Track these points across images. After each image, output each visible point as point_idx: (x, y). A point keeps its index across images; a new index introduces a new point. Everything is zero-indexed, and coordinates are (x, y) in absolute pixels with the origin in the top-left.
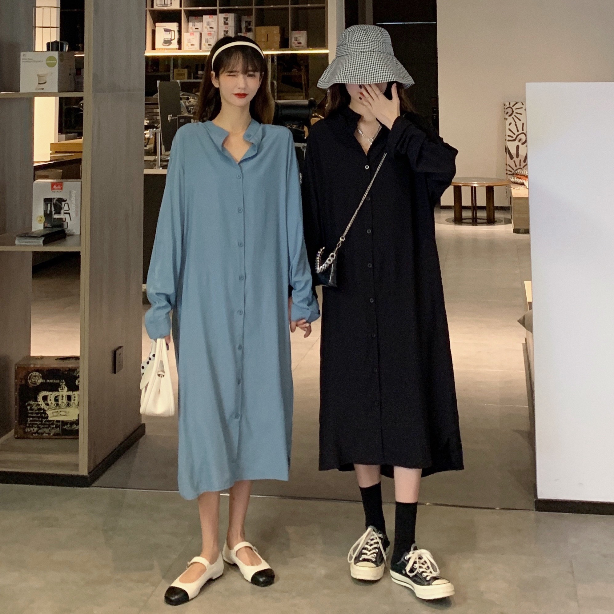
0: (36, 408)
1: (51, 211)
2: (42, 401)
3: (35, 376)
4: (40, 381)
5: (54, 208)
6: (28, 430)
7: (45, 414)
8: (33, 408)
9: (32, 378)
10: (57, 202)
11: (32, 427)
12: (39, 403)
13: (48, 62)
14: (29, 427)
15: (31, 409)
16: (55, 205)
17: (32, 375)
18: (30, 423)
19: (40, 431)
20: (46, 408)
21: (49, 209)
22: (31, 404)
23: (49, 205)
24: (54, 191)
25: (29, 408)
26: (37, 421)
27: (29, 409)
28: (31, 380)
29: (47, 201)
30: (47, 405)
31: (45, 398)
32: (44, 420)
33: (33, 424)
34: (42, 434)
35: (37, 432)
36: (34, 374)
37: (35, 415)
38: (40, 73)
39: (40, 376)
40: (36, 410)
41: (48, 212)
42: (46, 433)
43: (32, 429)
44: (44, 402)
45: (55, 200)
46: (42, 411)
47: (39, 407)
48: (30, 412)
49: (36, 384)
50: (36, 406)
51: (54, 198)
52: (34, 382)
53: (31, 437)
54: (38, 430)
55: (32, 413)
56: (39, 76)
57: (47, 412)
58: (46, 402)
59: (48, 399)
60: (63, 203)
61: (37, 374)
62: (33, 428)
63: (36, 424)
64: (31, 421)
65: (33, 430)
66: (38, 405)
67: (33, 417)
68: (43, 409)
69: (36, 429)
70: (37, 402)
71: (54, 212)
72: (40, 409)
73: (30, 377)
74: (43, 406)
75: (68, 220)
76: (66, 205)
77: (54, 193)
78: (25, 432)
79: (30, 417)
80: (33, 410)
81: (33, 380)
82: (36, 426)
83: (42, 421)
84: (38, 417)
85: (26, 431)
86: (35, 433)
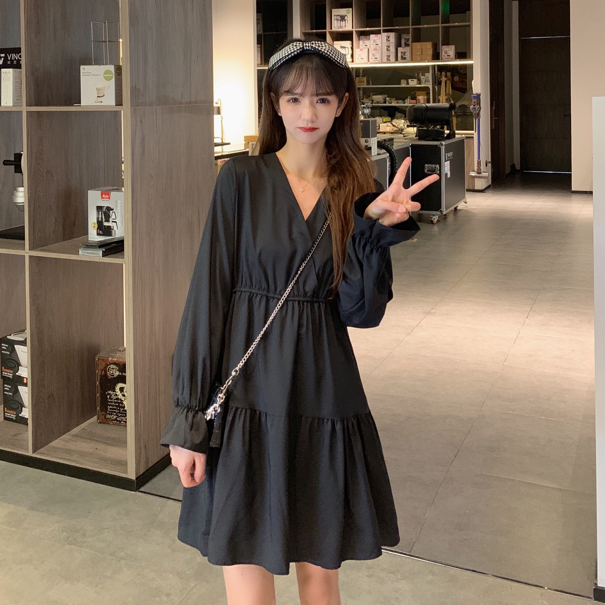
0: (115, 398)
1: (102, 218)
2: (120, 392)
3: (113, 369)
4: (117, 373)
5: (104, 216)
6: (108, 416)
7: (122, 404)
8: (112, 397)
9: (111, 370)
10: (106, 210)
11: (112, 414)
12: (117, 393)
13: (105, 75)
14: (109, 414)
15: (110, 398)
16: (105, 213)
17: (110, 367)
18: (109, 410)
19: (118, 419)
20: (123, 398)
21: (100, 216)
22: (111, 394)
23: (100, 212)
24: (104, 199)
25: (108, 396)
26: (115, 409)
27: (108, 398)
28: (110, 372)
29: (99, 208)
30: (124, 395)
31: (122, 389)
32: (122, 409)
33: (112, 412)
34: (120, 422)
35: (116, 420)
36: (112, 366)
37: (114, 404)
38: (98, 87)
39: (117, 369)
40: (114, 400)
41: (100, 220)
42: (124, 422)
43: (111, 416)
44: (121, 393)
45: (105, 208)
46: (120, 401)
47: (117, 397)
48: (109, 400)
49: (114, 376)
50: (114, 396)
51: (104, 207)
52: (112, 374)
53: (111, 423)
54: (117, 418)
55: (111, 402)
56: (98, 90)
57: (124, 403)
58: (123, 393)
59: (125, 391)
60: (111, 212)
61: (115, 367)
62: (113, 416)
63: (115, 412)
64: (110, 409)
65: (113, 417)
66: (116, 395)
67: (112, 406)
68: (121, 399)
69: (115, 417)
70: (115, 392)
71: (104, 220)
72: (118, 399)
73: (109, 369)
74: (120, 396)
75: (115, 228)
76: (113, 213)
77: (104, 201)
78: (105, 418)
79: (110, 405)
80: (112, 399)
81: (111, 372)
82: (115, 414)
83: (120, 410)
84: (116, 406)
85: (107, 417)
86: (114, 420)
